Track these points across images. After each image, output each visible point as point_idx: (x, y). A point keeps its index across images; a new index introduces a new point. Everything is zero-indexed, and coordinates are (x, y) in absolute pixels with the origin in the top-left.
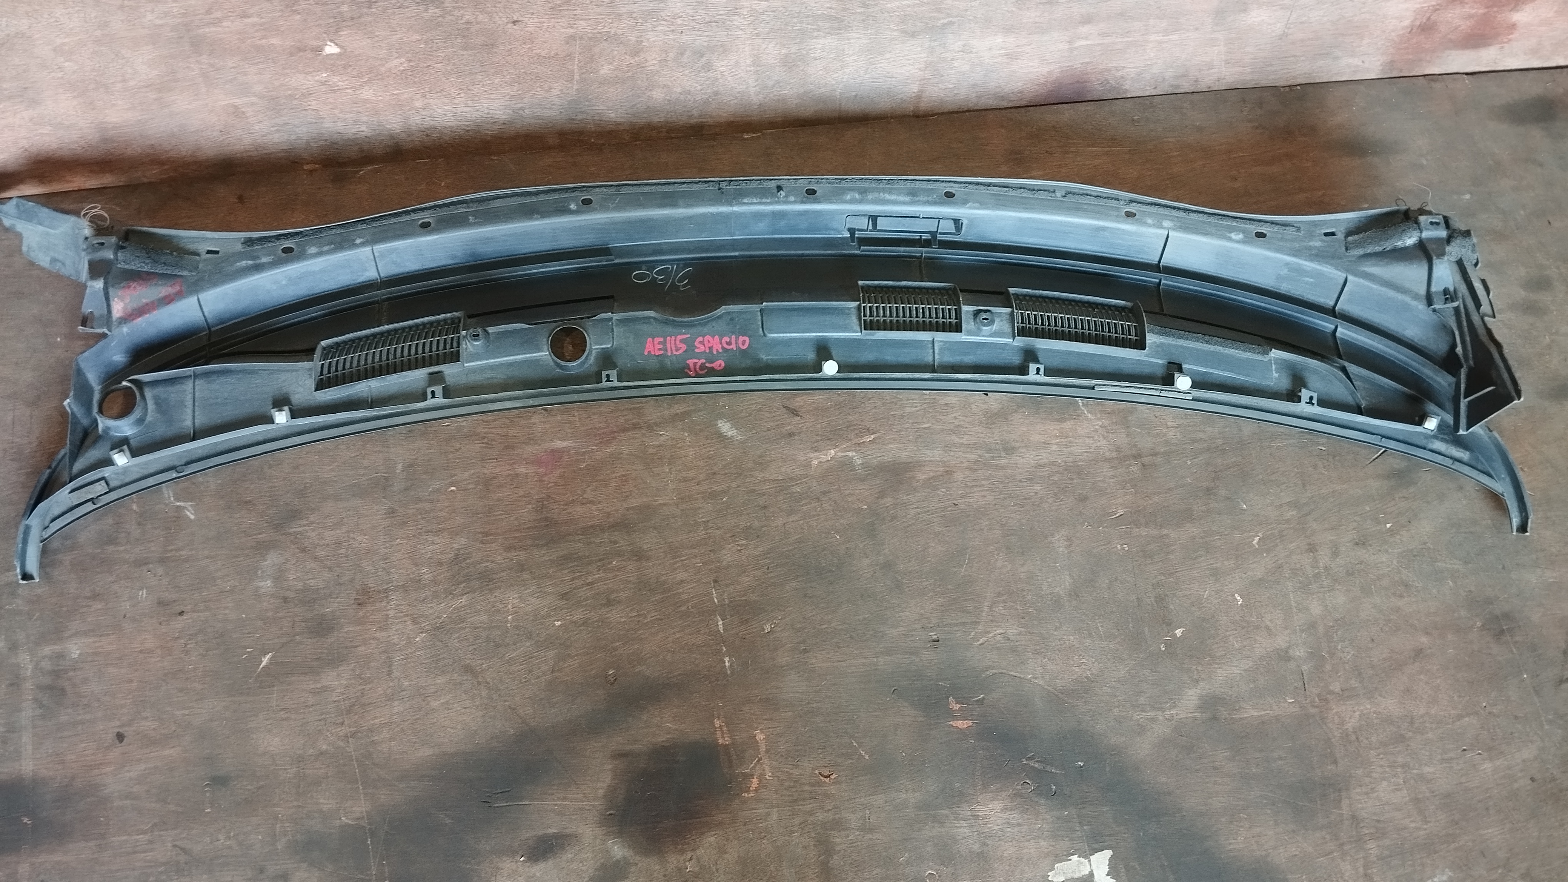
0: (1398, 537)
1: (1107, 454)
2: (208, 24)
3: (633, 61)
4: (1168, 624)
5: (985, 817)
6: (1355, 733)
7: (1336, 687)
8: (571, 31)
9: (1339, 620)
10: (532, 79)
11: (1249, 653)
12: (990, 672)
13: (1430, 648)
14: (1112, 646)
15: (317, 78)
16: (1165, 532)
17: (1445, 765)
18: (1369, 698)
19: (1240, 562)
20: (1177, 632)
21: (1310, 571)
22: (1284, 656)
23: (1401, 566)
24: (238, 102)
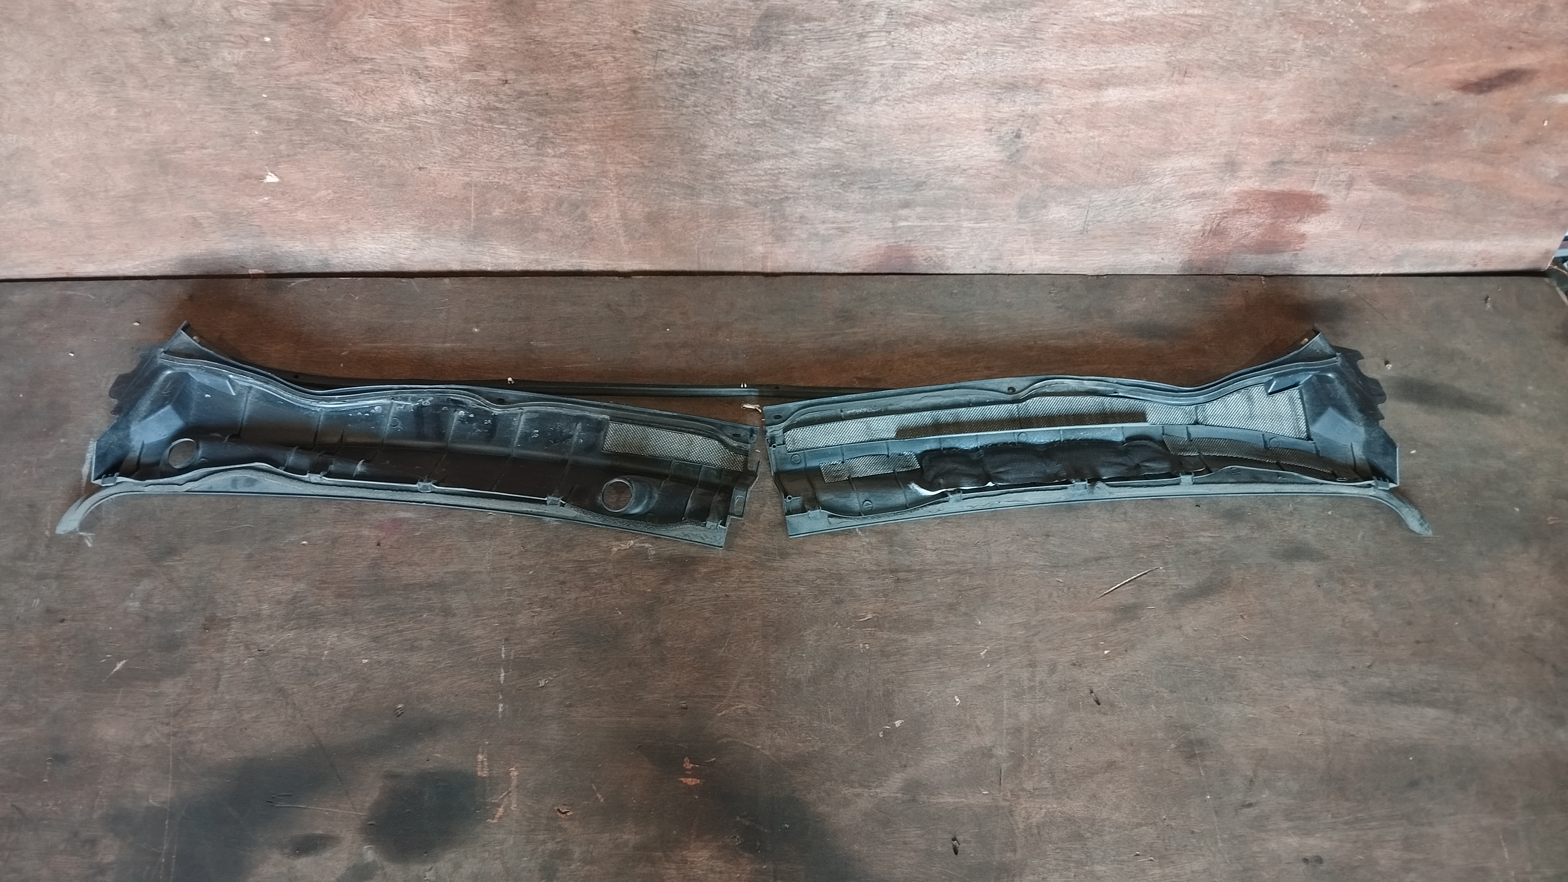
0: (1113, 663)
1: (868, 567)
2: (174, 152)
3: (520, 207)
4: (890, 716)
5: (693, 862)
6: (1038, 827)
7: (1029, 785)
8: (467, 179)
9: (1043, 727)
10: (436, 215)
11: (957, 747)
12: (725, 740)
13: (1123, 762)
14: (836, 728)
15: (261, 200)
16: (904, 636)
17: (1116, 866)
18: (1057, 799)
19: (965, 669)
20: (896, 722)
21: (1026, 684)
22: (987, 753)
23: (1111, 688)
24: (196, 214)
